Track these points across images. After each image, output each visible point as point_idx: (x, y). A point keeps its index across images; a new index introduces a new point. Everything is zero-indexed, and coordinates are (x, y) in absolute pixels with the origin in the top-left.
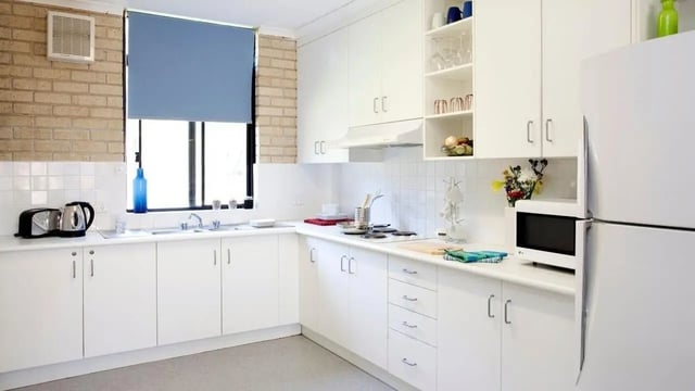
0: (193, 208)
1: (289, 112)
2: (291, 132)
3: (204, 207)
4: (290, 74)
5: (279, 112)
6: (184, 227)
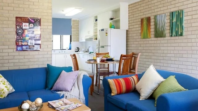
0: (61, 50)
1: (77, 33)
2: (78, 36)
3: (63, 49)
4: (78, 26)
5: (75, 33)
6: (60, 52)
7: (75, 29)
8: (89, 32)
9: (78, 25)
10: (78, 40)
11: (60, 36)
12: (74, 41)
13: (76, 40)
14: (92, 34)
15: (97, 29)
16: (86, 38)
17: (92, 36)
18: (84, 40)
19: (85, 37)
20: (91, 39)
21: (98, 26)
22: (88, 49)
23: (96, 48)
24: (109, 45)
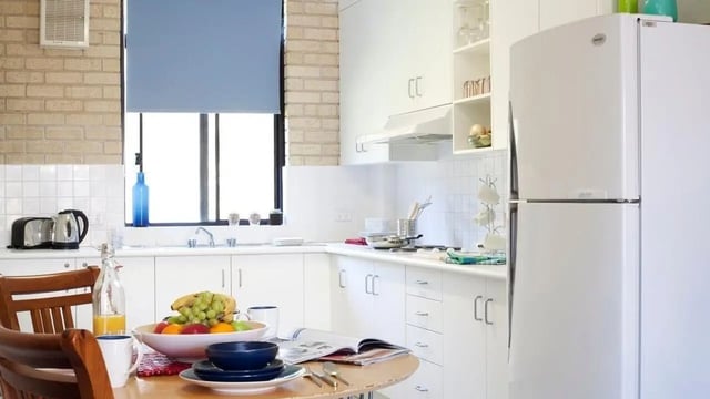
0: (204, 223)
1: (329, 97)
2: (332, 123)
3: (219, 222)
4: (330, 47)
5: (315, 98)
6: (191, 244)
7: (314, 72)
8: (414, 86)
9: (331, 35)
10: (332, 151)
11: (195, 117)
12: (303, 159)
13: (317, 149)
14: (440, 99)
15: (482, 57)
16: (395, 133)
17: (440, 114)
18: (380, 155)
19: (389, 126)
20: (432, 141)
21: (493, 22)
22: (412, 225)
23: (478, 216)
24: (628, 193)
